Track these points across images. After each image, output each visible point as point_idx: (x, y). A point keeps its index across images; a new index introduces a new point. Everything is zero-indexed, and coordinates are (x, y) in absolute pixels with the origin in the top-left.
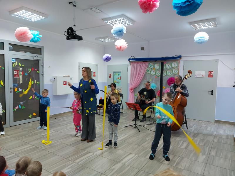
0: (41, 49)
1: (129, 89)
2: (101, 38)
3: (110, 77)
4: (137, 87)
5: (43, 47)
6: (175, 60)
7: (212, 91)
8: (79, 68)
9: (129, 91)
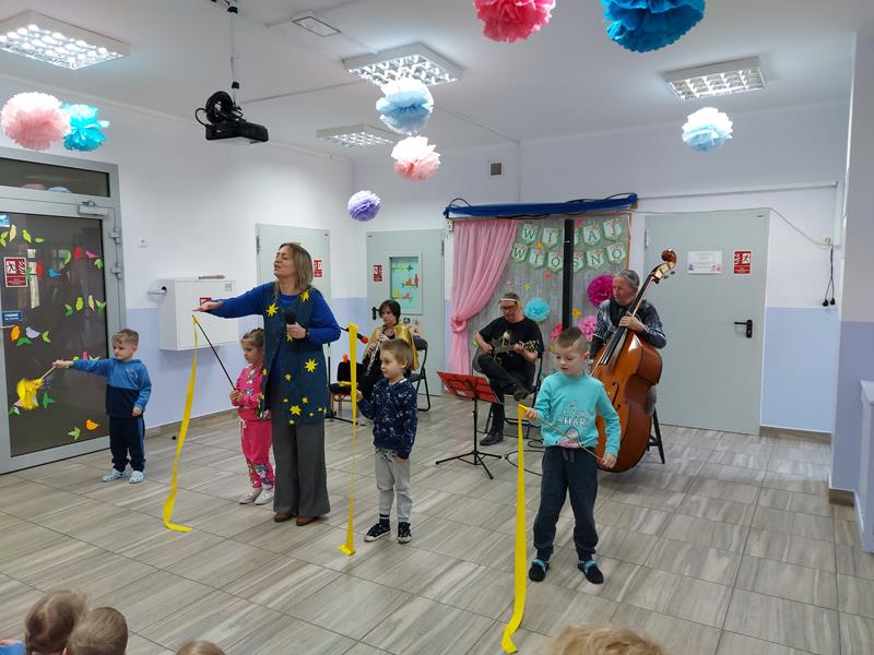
0: (107, 174)
1: (449, 322)
2: (341, 131)
3: (378, 277)
4: (478, 314)
5: (116, 166)
6: (613, 210)
7: (749, 324)
8: (258, 246)
9: (449, 329)
